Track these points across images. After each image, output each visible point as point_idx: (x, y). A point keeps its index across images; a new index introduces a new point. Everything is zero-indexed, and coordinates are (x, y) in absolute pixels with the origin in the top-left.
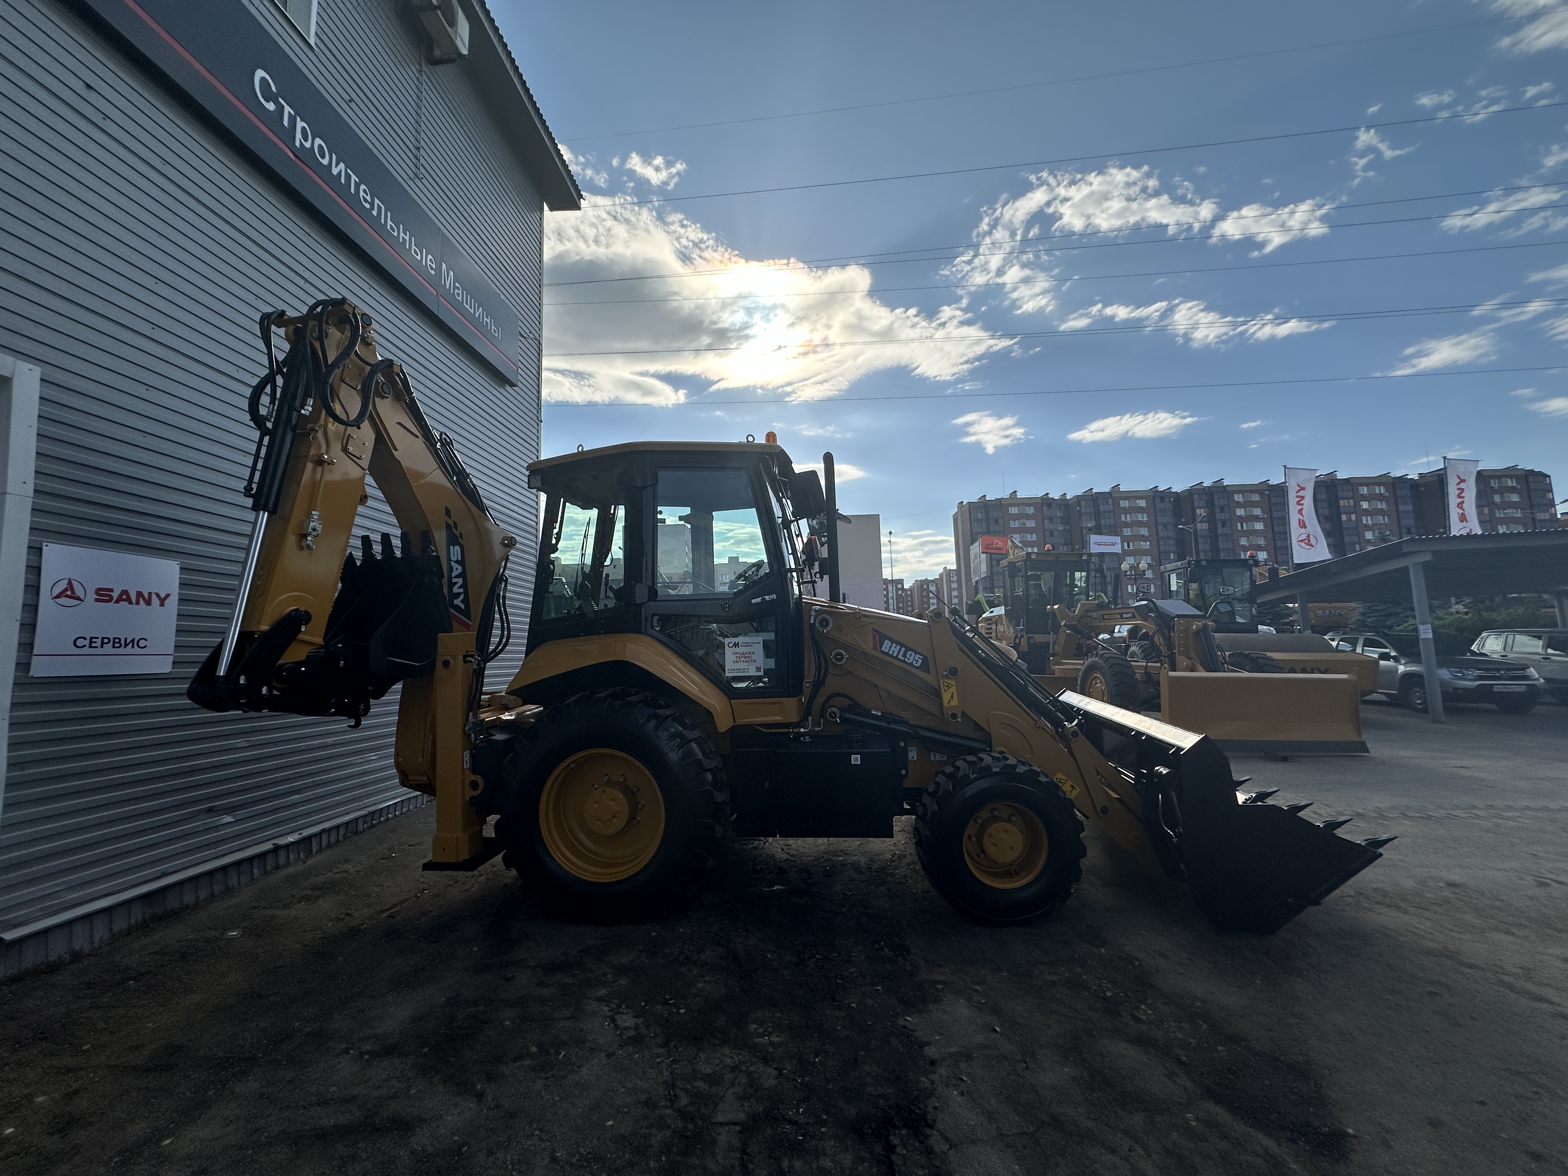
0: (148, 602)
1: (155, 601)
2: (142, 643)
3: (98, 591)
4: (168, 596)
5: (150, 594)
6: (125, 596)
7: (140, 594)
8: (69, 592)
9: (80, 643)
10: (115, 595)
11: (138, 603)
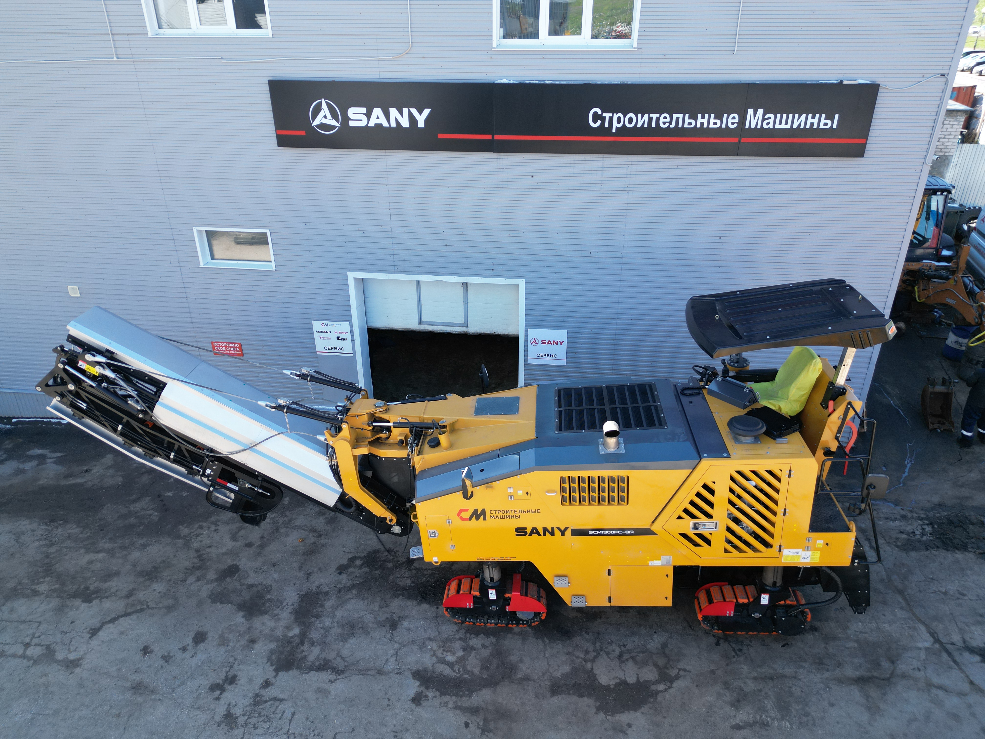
0: (557, 344)
1: (559, 343)
2: (555, 356)
3: (542, 341)
4: (563, 342)
5: (557, 341)
6: (549, 342)
7: (554, 341)
8: (535, 342)
9: (538, 355)
10: (547, 342)
11: (553, 344)
